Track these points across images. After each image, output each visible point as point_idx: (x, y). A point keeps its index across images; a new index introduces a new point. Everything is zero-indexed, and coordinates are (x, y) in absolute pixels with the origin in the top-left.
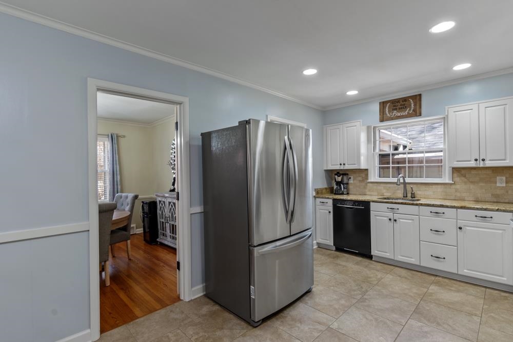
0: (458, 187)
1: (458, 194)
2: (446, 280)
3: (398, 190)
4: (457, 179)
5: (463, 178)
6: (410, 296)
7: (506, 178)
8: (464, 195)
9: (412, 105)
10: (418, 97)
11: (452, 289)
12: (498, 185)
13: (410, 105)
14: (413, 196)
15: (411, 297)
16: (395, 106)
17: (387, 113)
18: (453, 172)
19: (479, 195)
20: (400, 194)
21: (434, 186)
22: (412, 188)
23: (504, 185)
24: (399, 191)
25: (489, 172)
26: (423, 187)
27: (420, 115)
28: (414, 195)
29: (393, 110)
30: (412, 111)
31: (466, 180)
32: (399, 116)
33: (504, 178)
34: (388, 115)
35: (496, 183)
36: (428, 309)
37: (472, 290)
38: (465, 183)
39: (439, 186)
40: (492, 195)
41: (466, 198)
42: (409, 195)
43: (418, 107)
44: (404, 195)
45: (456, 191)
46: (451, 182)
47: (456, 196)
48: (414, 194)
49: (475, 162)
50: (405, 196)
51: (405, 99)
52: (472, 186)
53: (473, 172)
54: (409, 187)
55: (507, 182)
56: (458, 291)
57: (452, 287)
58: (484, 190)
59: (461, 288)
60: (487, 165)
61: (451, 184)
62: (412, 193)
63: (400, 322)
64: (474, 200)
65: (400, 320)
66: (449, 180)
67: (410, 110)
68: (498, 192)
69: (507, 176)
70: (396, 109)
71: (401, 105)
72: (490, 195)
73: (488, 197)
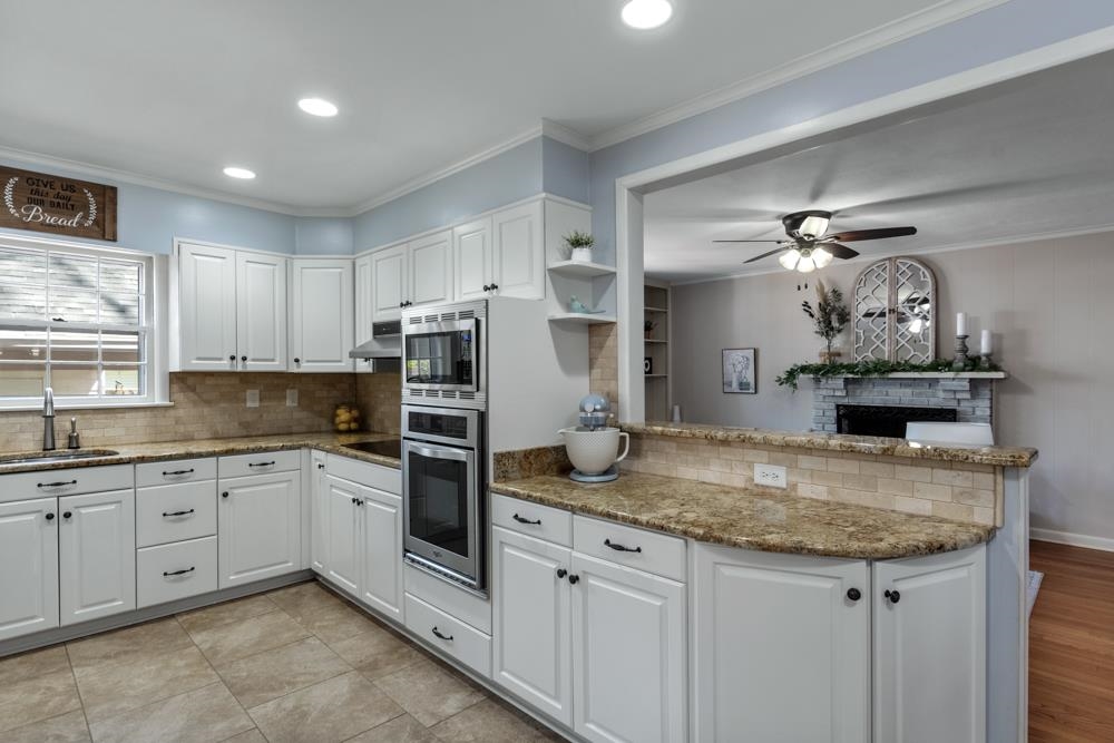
0: (181, 412)
1: (182, 429)
2: (197, 614)
3: (21, 431)
4: (180, 397)
5: (191, 394)
6: (184, 677)
7: (261, 391)
8: (191, 428)
9: (93, 208)
10: (109, 193)
11: (228, 621)
12: (249, 404)
13: (86, 207)
14: (73, 442)
15: (191, 676)
16: (37, 192)
17: (9, 204)
18: (171, 382)
19: (219, 428)
20: (29, 442)
21: (127, 415)
22: (73, 423)
23: (257, 404)
24: (28, 436)
25: (235, 381)
26: (101, 419)
27: (115, 240)
28: (77, 442)
29: (32, 201)
30: (91, 222)
31: (196, 397)
32: (50, 225)
33: (257, 392)
34: (12, 211)
35: (245, 401)
36: (245, 674)
37: (255, 606)
38: (195, 404)
39: (141, 414)
40: (240, 424)
41: (196, 436)
42: (61, 442)
43: (108, 217)
44: (45, 444)
45: (178, 421)
46: (167, 403)
47: (176, 433)
48: (77, 437)
49: (230, 361)
50: (49, 446)
51: (72, 186)
52: (206, 410)
53: (210, 381)
54: (63, 424)
55: (261, 400)
56: (241, 620)
57: (223, 619)
58: (227, 417)
59: (237, 613)
60: (249, 369)
61: (166, 408)
62: (70, 437)
63: (241, 728)
64: (210, 436)
65: (237, 726)
66: (163, 398)
67: (86, 217)
68: (249, 417)
69: (262, 387)
70: (41, 203)
71: (58, 196)
72: (236, 424)
73: (234, 428)
